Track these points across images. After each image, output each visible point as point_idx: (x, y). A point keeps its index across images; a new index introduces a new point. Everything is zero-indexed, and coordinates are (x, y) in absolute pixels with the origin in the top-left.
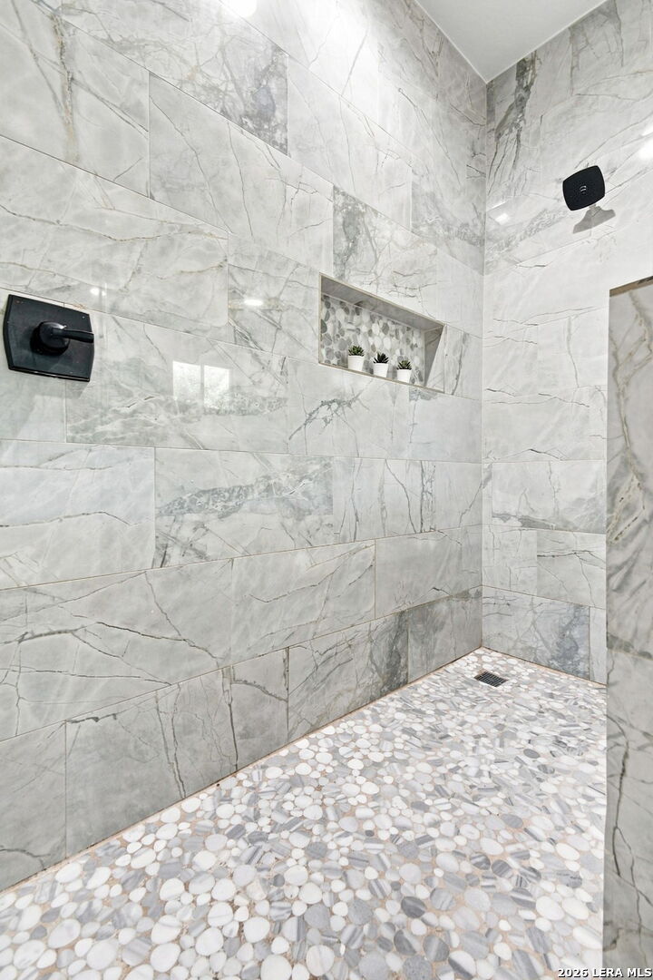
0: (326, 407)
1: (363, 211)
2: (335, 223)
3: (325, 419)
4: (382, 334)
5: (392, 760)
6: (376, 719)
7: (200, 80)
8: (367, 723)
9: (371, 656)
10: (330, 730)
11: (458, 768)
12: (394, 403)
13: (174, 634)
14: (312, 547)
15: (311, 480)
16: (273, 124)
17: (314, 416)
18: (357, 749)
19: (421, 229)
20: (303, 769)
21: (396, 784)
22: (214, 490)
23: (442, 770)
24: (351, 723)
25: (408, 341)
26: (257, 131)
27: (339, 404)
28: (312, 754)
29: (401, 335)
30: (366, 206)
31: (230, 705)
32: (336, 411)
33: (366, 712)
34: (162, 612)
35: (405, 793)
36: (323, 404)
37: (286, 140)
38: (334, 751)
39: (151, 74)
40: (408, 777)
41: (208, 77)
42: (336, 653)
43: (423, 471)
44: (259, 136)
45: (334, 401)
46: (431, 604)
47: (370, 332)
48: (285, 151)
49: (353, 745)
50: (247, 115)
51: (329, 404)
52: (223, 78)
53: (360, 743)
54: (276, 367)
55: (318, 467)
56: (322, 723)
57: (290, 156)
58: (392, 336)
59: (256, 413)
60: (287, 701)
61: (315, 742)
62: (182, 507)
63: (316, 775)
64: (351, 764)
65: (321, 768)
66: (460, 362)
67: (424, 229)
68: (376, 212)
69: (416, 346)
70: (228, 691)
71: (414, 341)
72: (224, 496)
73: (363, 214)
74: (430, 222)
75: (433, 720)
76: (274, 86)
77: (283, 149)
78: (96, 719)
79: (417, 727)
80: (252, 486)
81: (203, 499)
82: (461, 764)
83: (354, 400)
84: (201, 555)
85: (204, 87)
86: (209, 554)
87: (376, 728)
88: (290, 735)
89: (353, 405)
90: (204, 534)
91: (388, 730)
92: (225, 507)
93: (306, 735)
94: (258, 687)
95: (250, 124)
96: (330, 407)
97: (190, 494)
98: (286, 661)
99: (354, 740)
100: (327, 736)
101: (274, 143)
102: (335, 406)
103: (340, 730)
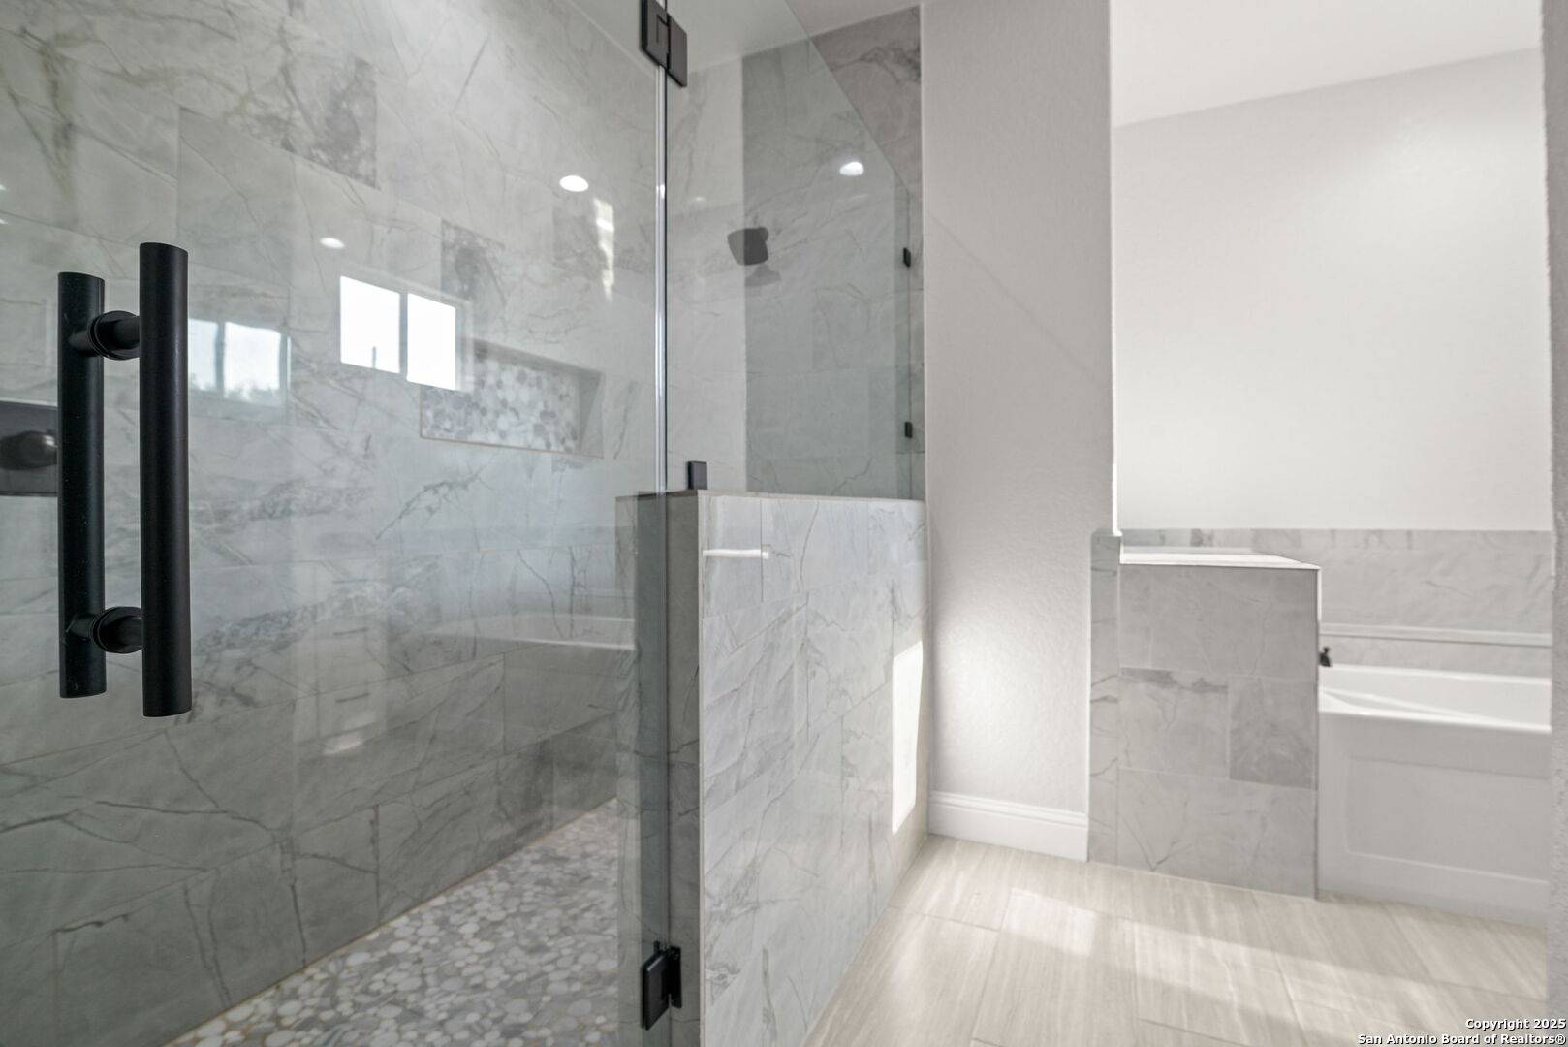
0: (431, 492)
1: (485, 245)
2: (444, 264)
3: (430, 510)
4: (517, 385)
5: (518, 914)
6: (503, 876)
7: (253, 109)
8: (491, 884)
9: (499, 802)
10: (440, 901)
11: (593, 905)
12: (530, 476)
13: (210, 806)
14: (411, 673)
15: (408, 587)
16: (355, 153)
17: (414, 505)
18: (474, 913)
19: (568, 261)
20: (397, 948)
21: (516, 937)
22: (265, 615)
23: (573, 911)
24: (468, 888)
25: (555, 390)
26: (334, 165)
27: (450, 486)
28: (412, 930)
29: (545, 383)
30: (488, 240)
31: (293, 887)
32: (445, 497)
33: (492, 872)
34: (190, 778)
35: (525, 942)
36: (427, 489)
37: (374, 171)
38: (443, 923)
39: (183, 109)
40: (532, 926)
41: (265, 105)
42: (448, 805)
43: (573, 559)
44: (337, 169)
45: (441, 484)
46: (585, 727)
47: (499, 384)
48: (373, 185)
49: (469, 910)
50: (319, 146)
51: (435, 488)
52: (285, 104)
53: (477, 907)
54: (357, 448)
55: (419, 570)
56: (429, 895)
57: (379, 189)
58: (531, 385)
59: (327, 511)
60: (376, 873)
61: (419, 917)
62: (220, 643)
63: (416, 949)
64: (462, 930)
65: (423, 941)
66: (625, 418)
67: (571, 261)
68: (502, 246)
69: (567, 395)
70: (289, 870)
71: (564, 389)
72: (281, 623)
73: (483, 250)
74: (578, 251)
75: (576, 865)
76: (357, 109)
77: (371, 182)
78: (99, 924)
79: (555, 876)
80: (322, 604)
81: (251, 629)
82: (596, 902)
83: (472, 479)
84: (247, 701)
85: (258, 118)
86: (259, 697)
87: (504, 886)
88: (381, 913)
89: (470, 486)
90: (252, 674)
91: (516, 886)
92: (283, 636)
93: (406, 911)
94: (334, 859)
95: (323, 156)
96: (436, 492)
97: (229, 625)
98: (374, 823)
99: (471, 905)
100: (435, 908)
101: (357, 176)
102: (443, 490)
103: (453, 898)
